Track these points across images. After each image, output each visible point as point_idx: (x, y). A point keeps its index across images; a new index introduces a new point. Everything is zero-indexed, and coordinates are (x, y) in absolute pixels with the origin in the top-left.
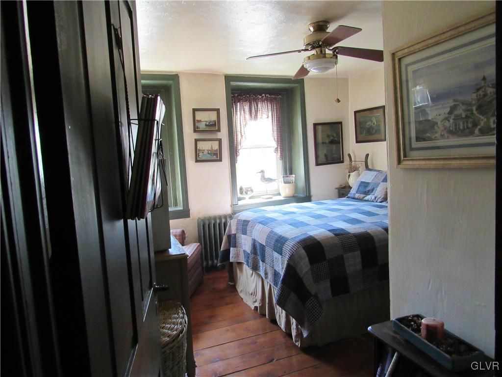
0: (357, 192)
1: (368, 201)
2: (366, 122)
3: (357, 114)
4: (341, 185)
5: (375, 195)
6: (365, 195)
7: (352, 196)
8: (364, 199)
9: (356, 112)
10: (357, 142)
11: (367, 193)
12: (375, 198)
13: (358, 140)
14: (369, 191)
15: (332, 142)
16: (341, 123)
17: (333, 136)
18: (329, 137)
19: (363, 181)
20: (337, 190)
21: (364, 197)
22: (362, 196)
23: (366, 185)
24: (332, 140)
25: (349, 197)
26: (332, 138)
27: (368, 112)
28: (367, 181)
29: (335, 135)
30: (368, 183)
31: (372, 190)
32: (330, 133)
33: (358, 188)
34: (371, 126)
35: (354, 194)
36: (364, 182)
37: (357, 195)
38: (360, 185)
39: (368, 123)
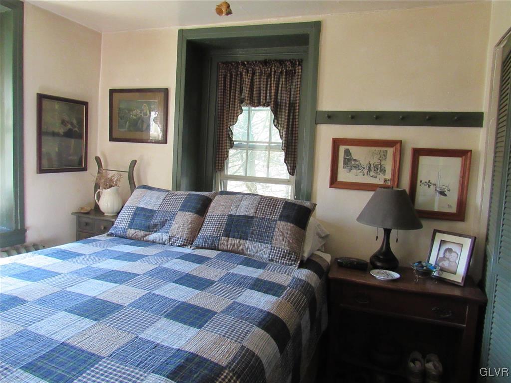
0: (130, 227)
1: (153, 243)
2: (130, 110)
3: (115, 95)
4: (82, 209)
5: (170, 234)
6: (147, 233)
7: (120, 233)
8: (145, 239)
9: (112, 92)
10: (112, 139)
11: (151, 229)
12: (170, 239)
13: (114, 136)
14: (155, 226)
15: (69, 134)
16: (86, 104)
17: (72, 124)
18: (65, 125)
19: (142, 206)
20: (75, 217)
21: (146, 236)
22: (141, 233)
23: (147, 214)
24: (70, 130)
25: (111, 235)
26: (69, 126)
27: (137, 94)
28: (150, 208)
29: (75, 122)
30: (152, 212)
31: (163, 225)
32: (67, 118)
33: (133, 219)
34: (139, 118)
35: (125, 230)
36: (143, 209)
37: (131, 232)
38: (135, 214)
39: (134, 112)
